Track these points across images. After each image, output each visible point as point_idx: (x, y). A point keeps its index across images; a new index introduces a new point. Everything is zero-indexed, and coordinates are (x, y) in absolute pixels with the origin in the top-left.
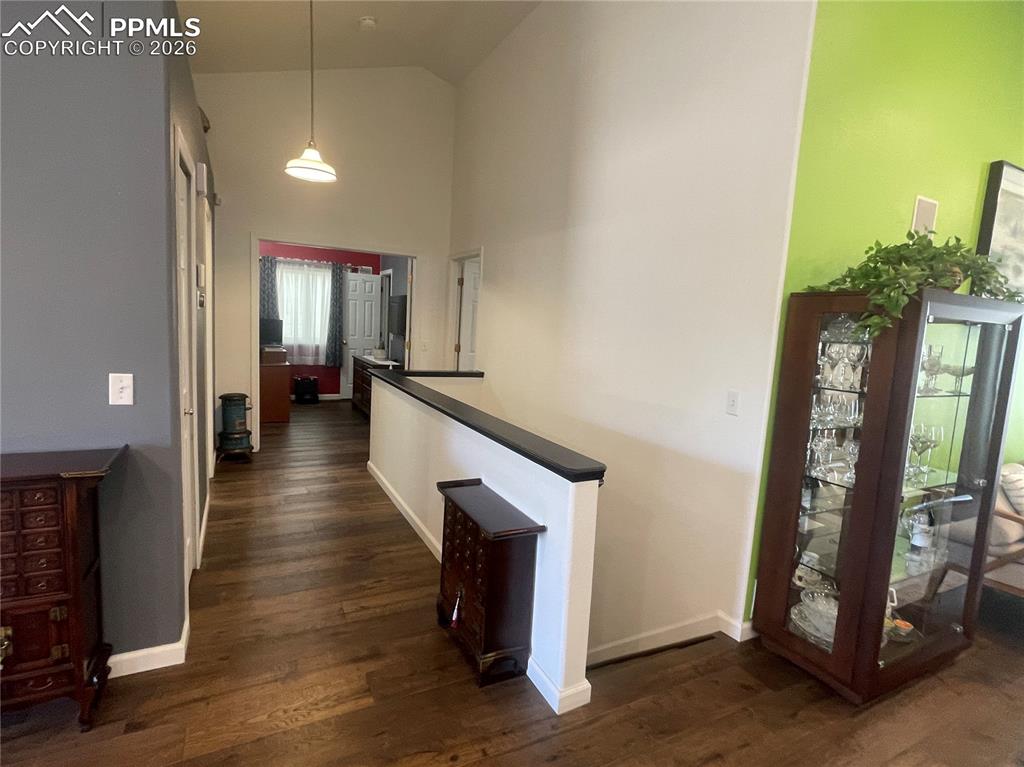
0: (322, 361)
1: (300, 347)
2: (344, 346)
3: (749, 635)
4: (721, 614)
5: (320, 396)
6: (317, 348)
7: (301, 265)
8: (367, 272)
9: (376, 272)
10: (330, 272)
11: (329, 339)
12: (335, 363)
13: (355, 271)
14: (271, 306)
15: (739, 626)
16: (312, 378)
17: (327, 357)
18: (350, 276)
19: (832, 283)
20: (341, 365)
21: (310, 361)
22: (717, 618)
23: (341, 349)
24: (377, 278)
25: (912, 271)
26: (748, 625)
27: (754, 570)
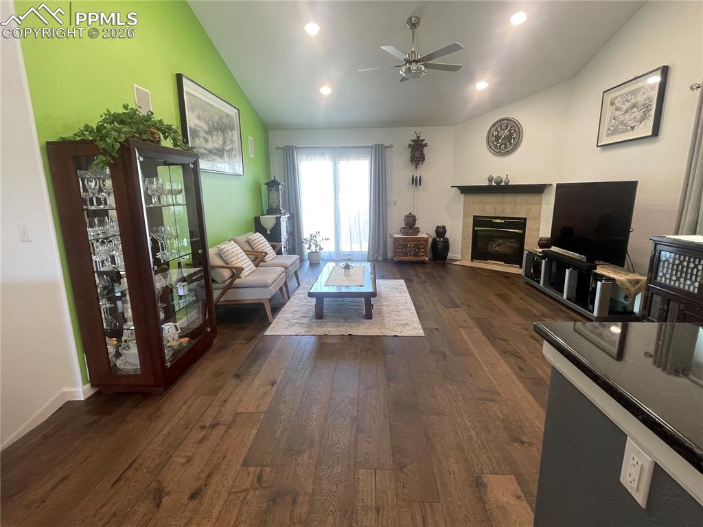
3: (91, 392)
4: (65, 389)
15: (81, 389)
19: (75, 135)
22: (64, 394)
25: (122, 128)
26: (88, 385)
27: (80, 346)
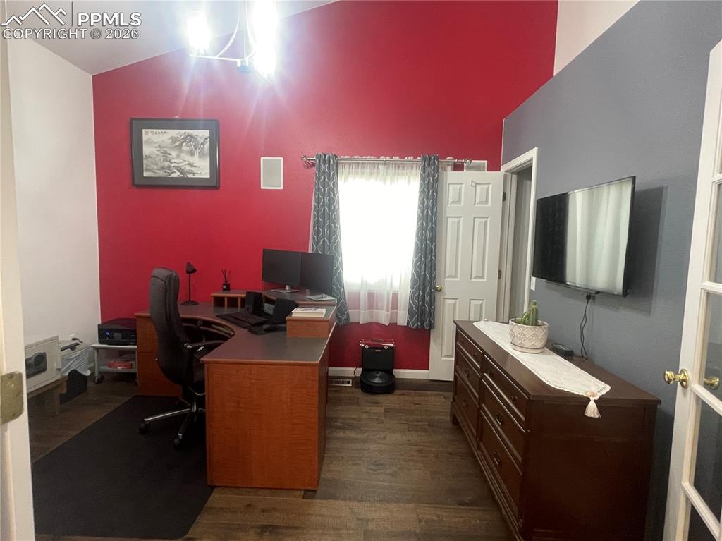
0: (402, 320)
1: (371, 295)
2: (438, 295)
5: (395, 371)
6: (395, 296)
7: (374, 165)
8: (478, 168)
9: (494, 166)
10: (419, 172)
11: (414, 282)
12: (422, 324)
13: (458, 168)
14: (327, 232)
16: (386, 345)
17: (411, 313)
18: (451, 176)
20: (432, 326)
21: (384, 318)
23: (432, 301)
24: (497, 177)
